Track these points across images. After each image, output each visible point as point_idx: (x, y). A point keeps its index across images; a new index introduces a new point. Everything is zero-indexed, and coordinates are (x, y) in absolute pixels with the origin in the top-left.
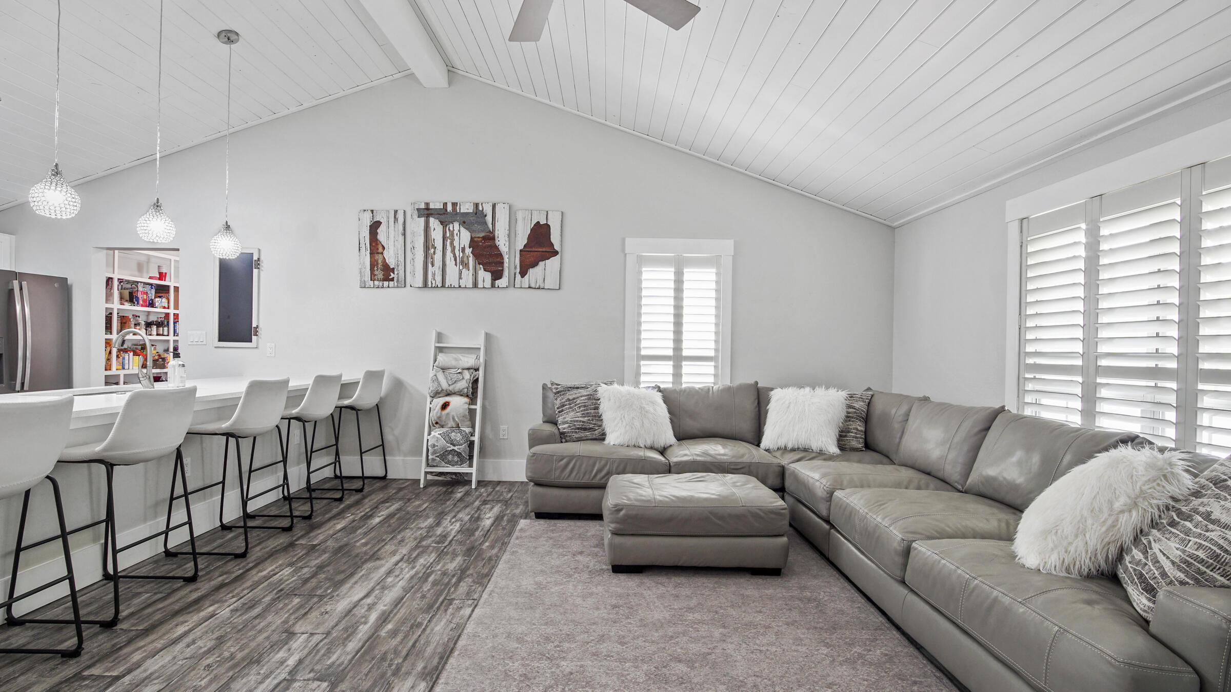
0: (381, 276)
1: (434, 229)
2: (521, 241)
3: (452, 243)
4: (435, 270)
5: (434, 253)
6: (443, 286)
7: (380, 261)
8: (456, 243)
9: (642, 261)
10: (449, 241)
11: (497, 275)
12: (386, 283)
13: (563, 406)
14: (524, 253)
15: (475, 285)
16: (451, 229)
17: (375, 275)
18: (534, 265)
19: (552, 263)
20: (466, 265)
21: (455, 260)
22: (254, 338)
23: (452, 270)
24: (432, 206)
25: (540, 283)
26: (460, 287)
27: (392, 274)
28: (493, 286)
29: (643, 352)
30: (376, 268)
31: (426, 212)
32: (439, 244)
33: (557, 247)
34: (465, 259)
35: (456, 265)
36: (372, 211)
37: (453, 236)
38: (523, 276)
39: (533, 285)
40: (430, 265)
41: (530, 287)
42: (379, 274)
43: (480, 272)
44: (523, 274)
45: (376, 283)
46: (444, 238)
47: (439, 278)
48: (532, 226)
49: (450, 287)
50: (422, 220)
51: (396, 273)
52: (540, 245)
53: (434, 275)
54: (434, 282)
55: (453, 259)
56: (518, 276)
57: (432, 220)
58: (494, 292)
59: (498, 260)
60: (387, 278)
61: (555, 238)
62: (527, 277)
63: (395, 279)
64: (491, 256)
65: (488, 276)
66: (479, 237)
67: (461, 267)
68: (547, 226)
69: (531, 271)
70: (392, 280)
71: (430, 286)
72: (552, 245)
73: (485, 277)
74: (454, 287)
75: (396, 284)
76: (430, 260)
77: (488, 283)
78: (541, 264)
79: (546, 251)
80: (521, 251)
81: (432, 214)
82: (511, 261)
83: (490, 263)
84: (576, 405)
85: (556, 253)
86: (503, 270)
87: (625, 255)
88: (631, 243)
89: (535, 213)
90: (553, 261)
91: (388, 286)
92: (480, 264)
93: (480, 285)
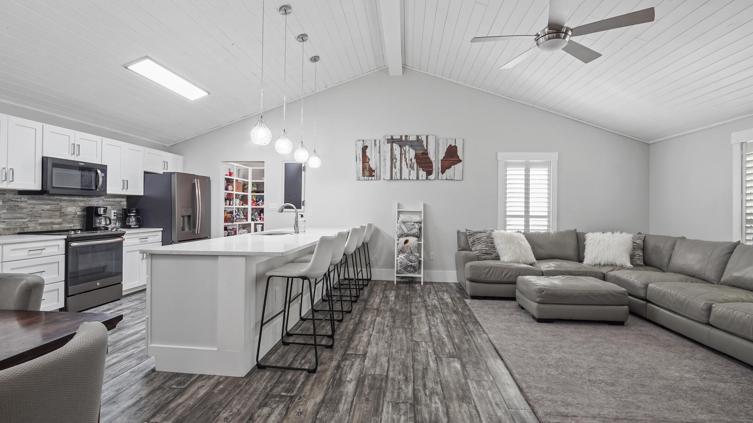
0: (368, 174)
1: (396, 149)
2: (442, 155)
3: (405, 157)
4: (396, 171)
5: (396, 162)
6: (401, 179)
7: (367, 167)
8: (407, 157)
9: (507, 165)
10: (403, 155)
11: (429, 173)
12: (370, 178)
13: (475, 242)
14: (443, 161)
15: (418, 178)
16: (405, 149)
17: (365, 174)
18: (449, 167)
19: (458, 166)
20: (412, 168)
21: (407, 165)
22: (302, 207)
23: (405, 170)
24: (394, 138)
25: (452, 177)
26: (409, 179)
27: (373, 173)
28: (427, 179)
29: (508, 213)
30: (365, 170)
31: (392, 141)
32: (398, 157)
33: (461, 158)
34: (412, 165)
35: (407, 168)
36: (363, 141)
37: (406, 153)
38: (443, 173)
39: (448, 178)
40: (394, 168)
41: (446, 179)
42: (367, 173)
43: (420, 171)
44: (443, 172)
45: (365, 178)
46: (401, 154)
47: (398, 175)
48: (448, 147)
49: (405, 179)
50: (389, 145)
51: (375, 172)
52: (452, 157)
53: (396, 173)
54: (396, 177)
55: (406, 165)
56: (440, 173)
57: (394, 144)
58: (427, 182)
59: (430, 165)
60: (371, 175)
61: (460, 153)
62: (445, 174)
63: (375, 176)
64: (426, 163)
65: (424, 173)
66: (420, 153)
67: (410, 169)
68: (456, 147)
69: (447, 170)
70: (374, 176)
71: (394, 179)
72: (458, 157)
73: (423, 174)
74: (407, 179)
75: (376, 178)
76: (394, 166)
77: (424, 178)
78: (453, 167)
79: (455, 160)
80: (442, 160)
81: (395, 142)
82: (437, 166)
83: (425, 167)
84: (481, 241)
85: (460, 161)
86: (432, 170)
87: (498, 161)
88: (501, 155)
89: (449, 140)
90: (459, 165)
91: (372, 180)
92: (420, 167)
93: (420, 178)
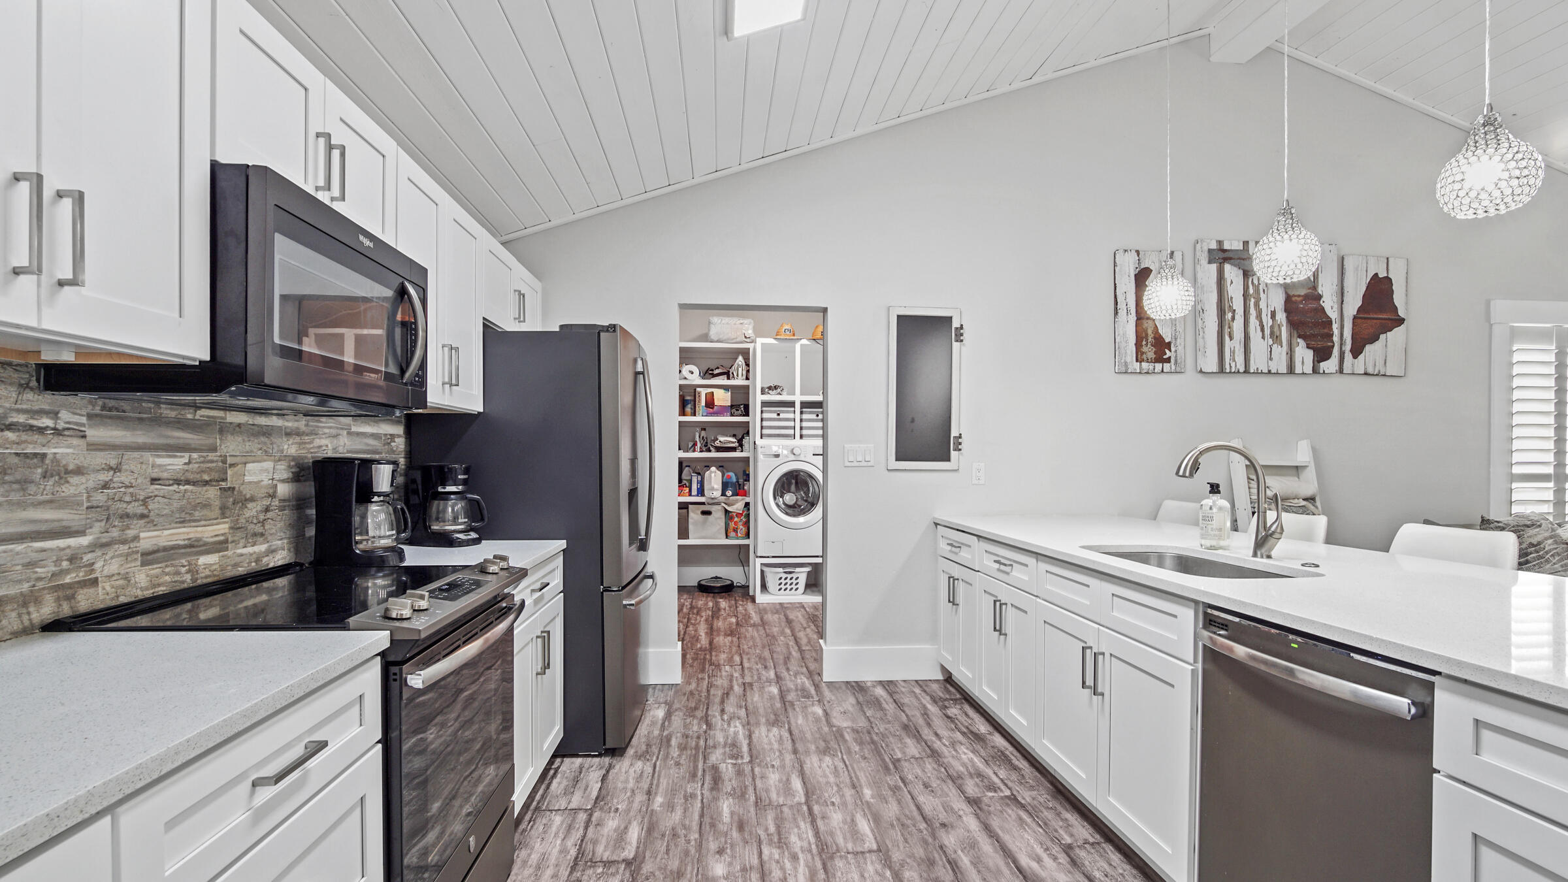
0: (1151, 355)
1: (1232, 282)
2: (1353, 303)
3: (1257, 305)
4: (1234, 345)
5: (1233, 318)
6: (1246, 371)
7: (1150, 332)
8: (1262, 305)
9: (1515, 335)
10: (1253, 300)
11: (1322, 354)
12: (1159, 366)
14: (1359, 321)
15: (1291, 370)
16: (1256, 282)
17: (1143, 353)
18: (1374, 339)
19: (1395, 336)
20: (1276, 338)
21: (1262, 330)
22: (953, 454)
23: (1259, 345)
24: (1226, 246)
25: (1380, 367)
26: (1269, 372)
27: (1167, 351)
28: (1315, 371)
29: (1517, 470)
30: (1144, 343)
31: (1221, 255)
32: (1238, 305)
33: (1401, 313)
34: (1276, 329)
35: (1263, 337)
36: (1138, 252)
37: (1259, 294)
38: (1355, 356)
39: (1370, 371)
40: (1227, 338)
41: (1366, 374)
42: (1149, 351)
43: (1297, 349)
44: (1356, 352)
45: (1145, 365)
46: (1246, 296)
47: (1240, 359)
48: (1368, 280)
49: (1258, 373)
50: (1214, 267)
51: (1173, 349)
52: (1381, 310)
53: (1233, 352)
54: (1233, 365)
55: (1259, 328)
56: (1348, 356)
57: (1227, 267)
58: (1317, 381)
59: (1326, 331)
60: (1160, 358)
61: (1398, 299)
62: (1361, 357)
63: (1173, 360)
64: (1316, 324)
65: (1309, 355)
66: (1299, 296)
67: (1271, 342)
68: (1388, 280)
69: (1368, 348)
70: (1168, 360)
71: (1228, 371)
72: (1395, 309)
73: (1304, 355)
74: (1262, 373)
75: (1173, 367)
76: (1227, 330)
77: (1308, 369)
78: (1382, 337)
79: (1389, 319)
80: (1355, 318)
81: (1231, 259)
82: (1343, 333)
83: (1314, 336)
84: (1547, 553)
85: (1400, 321)
86: (1333, 346)
87: (1491, 325)
88: (1500, 307)
89: (1372, 261)
90: (1398, 331)
91: (1162, 371)
92: (1299, 337)
93: (1298, 370)
